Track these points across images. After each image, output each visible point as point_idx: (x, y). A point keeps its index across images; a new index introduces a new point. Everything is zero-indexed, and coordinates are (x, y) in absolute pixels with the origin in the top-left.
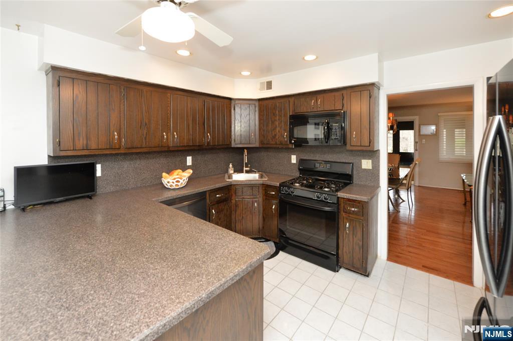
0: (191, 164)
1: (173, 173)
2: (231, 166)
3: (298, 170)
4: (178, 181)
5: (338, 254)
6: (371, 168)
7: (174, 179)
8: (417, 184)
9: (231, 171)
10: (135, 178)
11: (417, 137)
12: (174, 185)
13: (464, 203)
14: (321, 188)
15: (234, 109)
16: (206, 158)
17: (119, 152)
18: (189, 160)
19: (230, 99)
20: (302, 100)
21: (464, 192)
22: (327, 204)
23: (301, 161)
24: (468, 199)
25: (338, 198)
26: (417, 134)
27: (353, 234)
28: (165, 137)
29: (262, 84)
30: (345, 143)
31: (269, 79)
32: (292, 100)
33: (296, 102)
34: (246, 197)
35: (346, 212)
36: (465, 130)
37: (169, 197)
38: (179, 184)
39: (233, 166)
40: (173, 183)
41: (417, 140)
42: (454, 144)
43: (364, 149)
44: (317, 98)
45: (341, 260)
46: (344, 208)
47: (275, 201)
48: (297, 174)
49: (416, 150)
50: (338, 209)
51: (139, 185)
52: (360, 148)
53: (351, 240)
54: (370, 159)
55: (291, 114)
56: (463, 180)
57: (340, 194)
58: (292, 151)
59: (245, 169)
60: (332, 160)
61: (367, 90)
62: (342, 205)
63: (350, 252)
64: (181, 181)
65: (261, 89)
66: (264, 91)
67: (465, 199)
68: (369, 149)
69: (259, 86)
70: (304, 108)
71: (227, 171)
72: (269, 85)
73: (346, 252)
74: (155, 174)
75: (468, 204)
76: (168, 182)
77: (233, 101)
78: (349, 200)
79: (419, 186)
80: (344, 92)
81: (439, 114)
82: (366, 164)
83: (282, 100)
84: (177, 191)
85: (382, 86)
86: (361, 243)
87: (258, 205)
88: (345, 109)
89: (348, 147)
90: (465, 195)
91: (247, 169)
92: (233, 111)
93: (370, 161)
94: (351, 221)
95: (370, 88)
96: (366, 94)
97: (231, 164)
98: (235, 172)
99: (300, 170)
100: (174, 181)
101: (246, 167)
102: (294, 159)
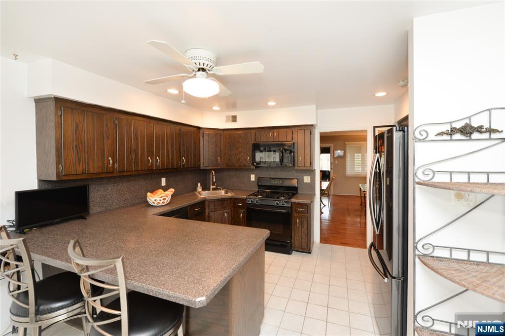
0: (165, 185)
1: (157, 193)
2: (199, 185)
3: (257, 186)
4: (164, 199)
5: (291, 242)
6: (310, 182)
7: (162, 197)
8: (332, 194)
9: (199, 189)
10: (118, 198)
11: (332, 159)
12: (161, 202)
13: (360, 204)
14: (278, 198)
15: (203, 137)
16: (176, 179)
17: (112, 175)
18: (163, 182)
19: (199, 128)
20: (262, 132)
21: (361, 197)
22: (283, 208)
23: (259, 179)
24: (363, 201)
25: (291, 203)
26: (332, 157)
27: (302, 227)
28: (151, 161)
29: (228, 117)
30: (294, 165)
31: (234, 114)
32: (253, 132)
33: (257, 134)
34: (217, 209)
35: (297, 212)
36: (360, 154)
37: (161, 212)
38: (165, 201)
39: (201, 185)
40: (160, 200)
41: (332, 161)
42: (354, 162)
43: (307, 169)
44: (273, 132)
45: (293, 245)
46: (295, 209)
47: (242, 211)
48: (256, 189)
49: (331, 169)
50: (291, 211)
51: (122, 205)
52: (304, 168)
53: (300, 230)
54: (309, 176)
55: (252, 142)
56: (360, 189)
57: (293, 200)
58: (251, 171)
59: (211, 187)
60: (283, 177)
61: (308, 129)
62: (294, 208)
63: (299, 239)
64: (167, 198)
65: (227, 120)
66: (229, 123)
67: (361, 201)
68: (309, 168)
69: (224, 119)
70: (263, 139)
71: (195, 190)
72: (234, 119)
73: (297, 239)
74: (135, 194)
75: (363, 204)
76: (156, 200)
77: (201, 130)
78: (299, 204)
79: (334, 195)
80: (293, 129)
81: (346, 143)
82: (307, 179)
83: (245, 131)
84: (163, 208)
85: (317, 126)
86: (306, 232)
87: (228, 215)
88: (294, 141)
89: (296, 167)
90: (361, 198)
91: (213, 187)
92: (201, 138)
93: (309, 177)
94: (300, 218)
95: (311, 127)
96: (308, 132)
97: (199, 183)
98: (202, 190)
99: (258, 185)
100: (161, 199)
101: (212, 186)
102: (253, 178)
